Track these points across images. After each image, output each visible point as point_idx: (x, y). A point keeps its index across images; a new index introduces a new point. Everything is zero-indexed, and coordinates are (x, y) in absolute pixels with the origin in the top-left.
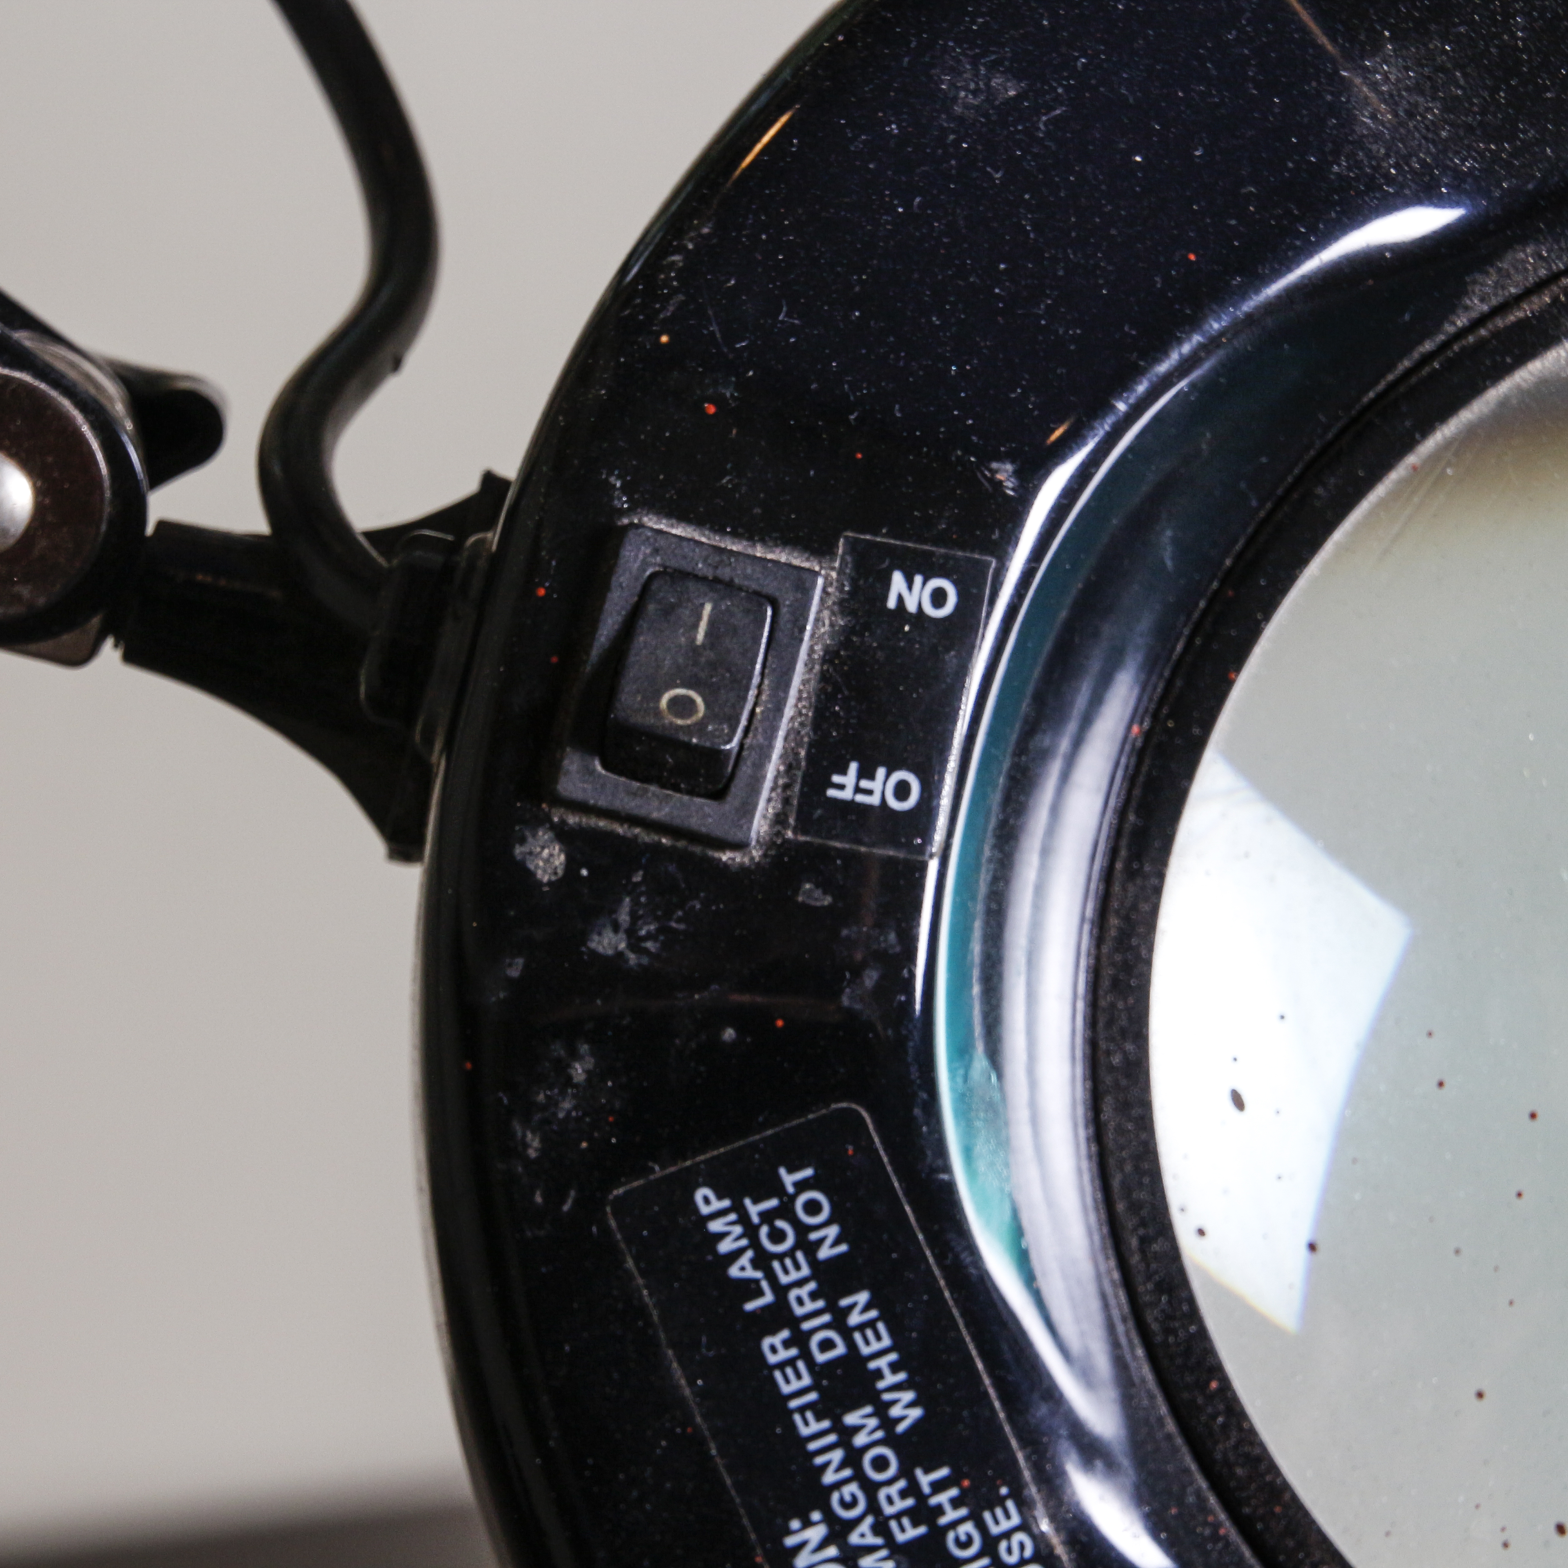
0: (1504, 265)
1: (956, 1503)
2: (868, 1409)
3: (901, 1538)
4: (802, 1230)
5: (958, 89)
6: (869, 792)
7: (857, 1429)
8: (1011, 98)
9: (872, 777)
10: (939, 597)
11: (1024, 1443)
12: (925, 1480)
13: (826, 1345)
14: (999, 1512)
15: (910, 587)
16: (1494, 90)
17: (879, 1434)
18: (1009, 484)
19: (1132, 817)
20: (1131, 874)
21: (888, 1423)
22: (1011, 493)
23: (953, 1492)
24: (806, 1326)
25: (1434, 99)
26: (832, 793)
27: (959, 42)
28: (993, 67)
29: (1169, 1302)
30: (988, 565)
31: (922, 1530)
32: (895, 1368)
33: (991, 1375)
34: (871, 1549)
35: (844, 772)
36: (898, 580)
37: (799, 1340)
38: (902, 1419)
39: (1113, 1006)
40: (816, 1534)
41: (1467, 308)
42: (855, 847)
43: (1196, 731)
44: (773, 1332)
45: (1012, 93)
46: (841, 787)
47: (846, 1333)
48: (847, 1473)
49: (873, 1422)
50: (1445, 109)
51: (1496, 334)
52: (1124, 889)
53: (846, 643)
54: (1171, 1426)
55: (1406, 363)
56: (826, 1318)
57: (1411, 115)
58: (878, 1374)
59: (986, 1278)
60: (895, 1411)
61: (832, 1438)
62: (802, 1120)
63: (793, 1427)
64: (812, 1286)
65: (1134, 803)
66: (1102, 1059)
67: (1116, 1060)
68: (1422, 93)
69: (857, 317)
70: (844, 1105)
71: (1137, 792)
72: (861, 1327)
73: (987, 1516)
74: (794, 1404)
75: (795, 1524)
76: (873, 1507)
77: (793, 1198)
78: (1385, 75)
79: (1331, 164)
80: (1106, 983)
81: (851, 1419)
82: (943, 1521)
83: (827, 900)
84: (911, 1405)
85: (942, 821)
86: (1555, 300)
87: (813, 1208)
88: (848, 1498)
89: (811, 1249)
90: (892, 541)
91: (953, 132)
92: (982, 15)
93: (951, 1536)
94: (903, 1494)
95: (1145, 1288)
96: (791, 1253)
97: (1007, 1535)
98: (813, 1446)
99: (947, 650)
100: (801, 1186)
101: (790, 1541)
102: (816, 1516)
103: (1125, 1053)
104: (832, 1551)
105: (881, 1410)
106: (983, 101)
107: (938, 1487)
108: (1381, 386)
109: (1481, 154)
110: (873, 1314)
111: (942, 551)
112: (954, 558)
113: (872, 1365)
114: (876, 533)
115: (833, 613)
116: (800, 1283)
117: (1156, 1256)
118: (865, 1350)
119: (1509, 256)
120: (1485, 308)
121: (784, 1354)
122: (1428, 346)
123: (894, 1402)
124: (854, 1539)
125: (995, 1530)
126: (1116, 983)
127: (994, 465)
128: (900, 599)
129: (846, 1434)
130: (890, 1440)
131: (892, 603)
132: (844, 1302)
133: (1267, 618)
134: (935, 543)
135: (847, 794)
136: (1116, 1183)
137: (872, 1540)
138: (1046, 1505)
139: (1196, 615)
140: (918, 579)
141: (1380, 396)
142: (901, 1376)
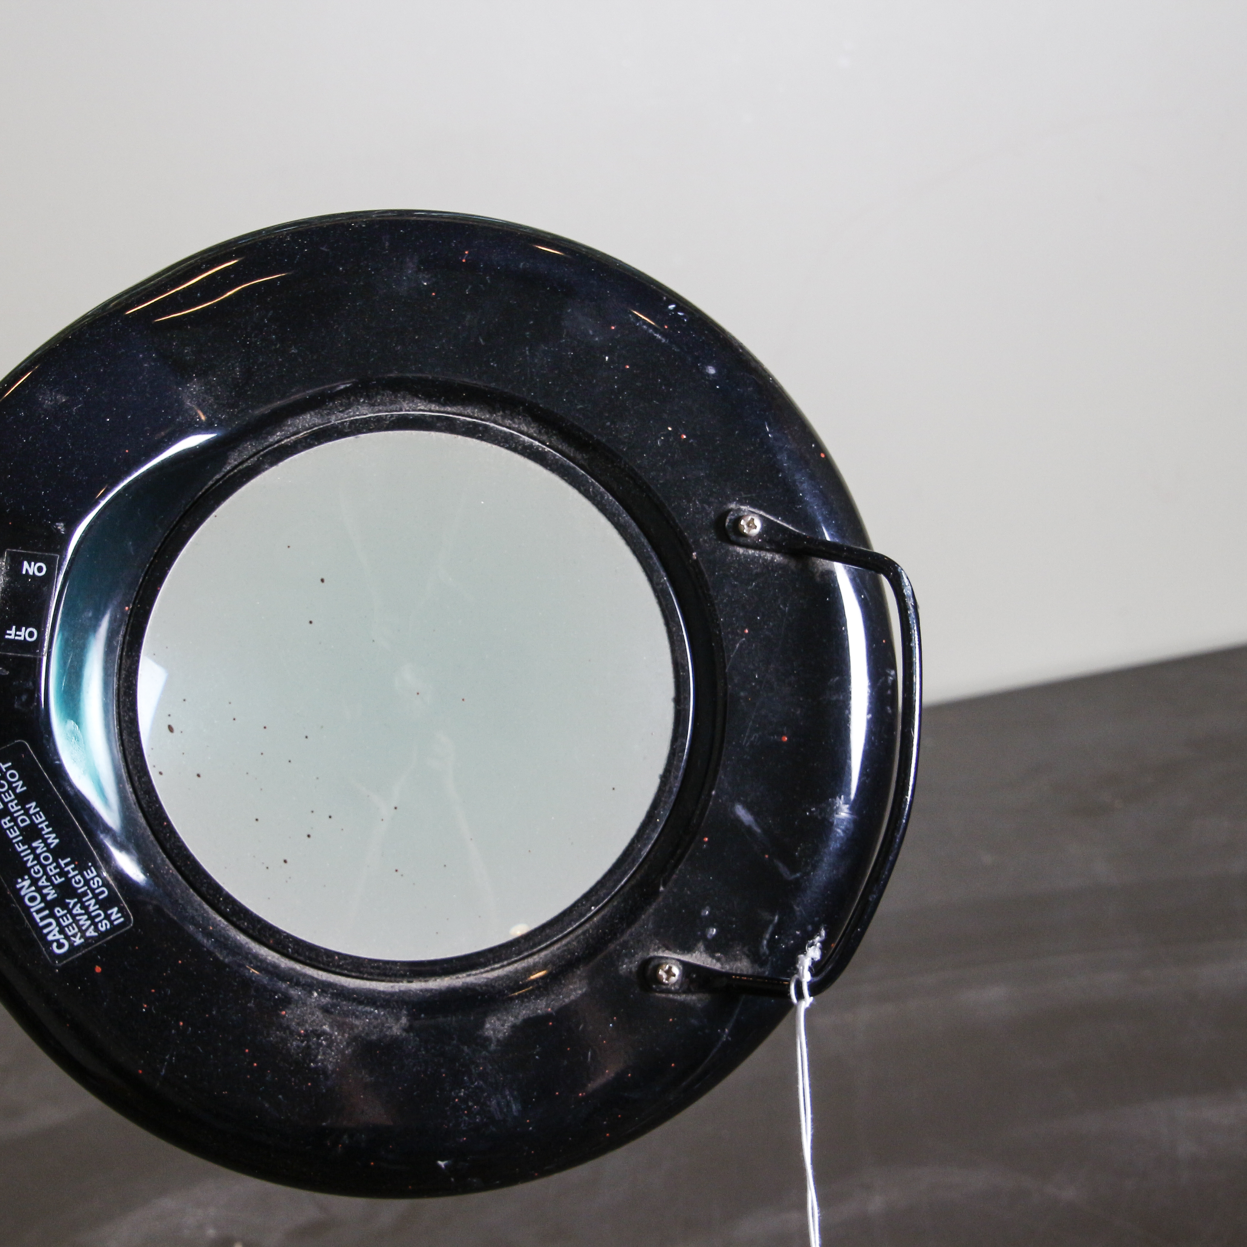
0: (241, 449)
1: (73, 870)
2: (40, 841)
3: (56, 882)
4: (10, 784)
5: (45, 400)
6: (20, 636)
7: (37, 848)
8: (64, 402)
9: (21, 631)
10: (40, 569)
11: (95, 848)
12: (62, 863)
13: (23, 821)
14: (89, 871)
15: (30, 566)
16: (231, 392)
17: (45, 849)
18: (63, 530)
19: (127, 637)
20: (128, 656)
21: (47, 845)
22: (63, 533)
23: (73, 866)
24: (15, 815)
25: (211, 396)
26: (7, 637)
27: (45, 385)
28: (57, 392)
29: (149, 797)
30: (56, 558)
31: (63, 879)
32: (47, 826)
33: (81, 827)
34: (46, 887)
35: (11, 630)
36: (26, 564)
37: (14, 820)
38: (52, 843)
39: (125, 700)
40: (27, 883)
41: (230, 464)
42: (16, 654)
43: (148, 608)
44: (5, 818)
45: (64, 400)
46: (10, 635)
47: (30, 817)
48: (35, 862)
49: (42, 845)
50: (215, 399)
51: (240, 471)
52: (126, 661)
53: (10, 587)
54: (152, 838)
55: (211, 483)
56: (22, 812)
57: (204, 401)
58: (42, 829)
59: (78, 794)
60: (49, 841)
61: (29, 851)
62: (5, 747)
63: (15, 849)
64: (16, 801)
65: (128, 633)
66: (122, 717)
67: (127, 718)
68: (207, 394)
69: (9, 478)
70: (19, 741)
71: (129, 629)
72: (35, 814)
73: (85, 873)
74: (14, 841)
75: (20, 880)
76: (45, 873)
77: (6, 773)
78: (194, 389)
79: (176, 419)
80: (122, 693)
81: (35, 844)
82: (70, 876)
83: (8, 673)
84: (54, 838)
85: (46, 644)
86: (258, 459)
87: (12, 776)
88: (36, 870)
89: (14, 790)
90: (23, 551)
91: (43, 414)
92: (54, 375)
93: (73, 880)
94: (55, 868)
95: (140, 793)
96: (7, 791)
97: (93, 879)
98: (22, 854)
99: (44, 586)
100: (8, 769)
101: (18, 886)
102: (26, 877)
103: (129, 716)
104: (33, 888)
105: (45, 841)
106: (54, 404)
107: (67, 865)
108: (203, 490)
109: (228, 413)
110: (38, 809)
111: (40, 553)
112: (45, 555)
113: (40, 826)
114: (17, 548)
115: (4, 576)
116: (12, 801)
117: (144, 783)
118: (37, 822)
119: (241, 446)
120: (236, 463)
121: (9, 825)
122: (218, 477)
123: (49, 838)
124: (40, 884)
125: (88, 877)
126: (125, 693)
127: (57, 524)
128: (27, 570)
129: (33, 850)
130: (49, 850)
131: (24, 572)
132: (28, 806)
133: (169, 569)
134: (38, 551)
135: (12, 637)
136: (129, 759)
137: (46, 884)
138: (105, 868)
139: (146, 569)
140: (33, 563)
141: (203, 494)
142: (50, 829)
